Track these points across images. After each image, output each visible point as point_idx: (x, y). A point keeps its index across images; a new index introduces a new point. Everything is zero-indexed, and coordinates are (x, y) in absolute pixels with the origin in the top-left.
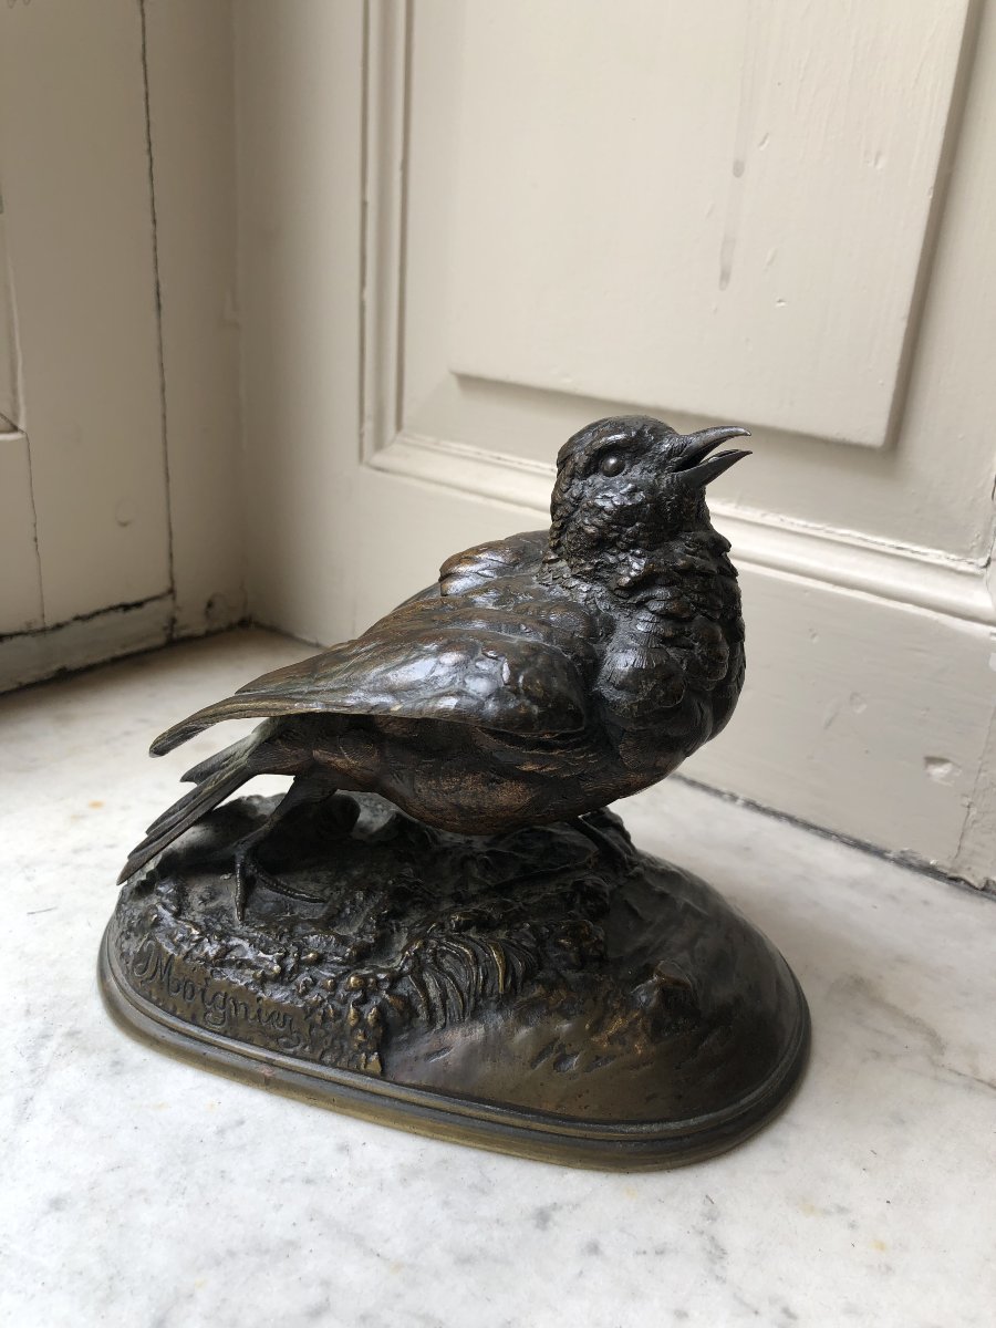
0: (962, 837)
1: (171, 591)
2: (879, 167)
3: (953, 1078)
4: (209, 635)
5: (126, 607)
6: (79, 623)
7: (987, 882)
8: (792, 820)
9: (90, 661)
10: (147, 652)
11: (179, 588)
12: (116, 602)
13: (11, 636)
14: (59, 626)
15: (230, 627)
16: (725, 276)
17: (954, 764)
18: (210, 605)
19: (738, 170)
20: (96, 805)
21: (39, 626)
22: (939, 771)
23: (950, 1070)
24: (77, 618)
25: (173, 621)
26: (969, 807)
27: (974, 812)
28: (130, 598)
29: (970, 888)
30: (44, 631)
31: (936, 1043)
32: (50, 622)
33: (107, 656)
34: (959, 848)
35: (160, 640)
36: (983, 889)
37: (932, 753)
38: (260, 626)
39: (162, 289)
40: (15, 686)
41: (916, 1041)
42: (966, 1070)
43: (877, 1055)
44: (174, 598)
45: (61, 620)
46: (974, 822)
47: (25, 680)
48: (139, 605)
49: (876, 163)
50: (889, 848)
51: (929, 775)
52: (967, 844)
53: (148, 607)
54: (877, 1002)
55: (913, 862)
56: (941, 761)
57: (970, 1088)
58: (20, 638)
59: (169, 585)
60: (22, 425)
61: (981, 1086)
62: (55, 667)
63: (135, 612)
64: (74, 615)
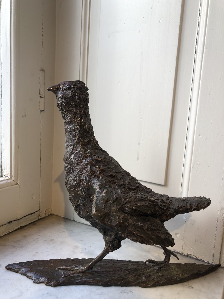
0: (183, 246)
1: (39, 210)
2: (160, 145)
3: (185, 286)
4: (45, 217)
5: (32, 213)
6: (24, 218)
7: (187, 254)
9: (25, 224)
10: (35, 221)
11: (41, 209)
12: (30, 213)
13: (13, 221)
14: (21, 218)
15: (49, 215)
16: (138, 159)
17: (180, 234)
18: (45, 212)
19: (139, 144)
20: (37, 253)
21: (17, 219)
22: (178, 235)
24: (24, 216)
25: (39, 215)
27: (184, 242)
28: (33, 212)
29: (185, 256)
33: (28, 223)
34: (182, 248)
35: (37, 219)
36: (187, 255)
37: (176, 233)
38: (54, 215)
39: (41, 158)
40: (13, 230)
45: (22, 217)
46: (184, 244)
47: (15, 229)
48: (34, 213)
49: (159, 145)
51: (176, 236)
52: (184, 248)
53: (35, 213)
56: (178, 234)
57: (188, 288)
58: (14, 221)
59: (39, 209)
60: (18, 183)
61: (190, 287)
62: (20, 226)
63: (33, 214)
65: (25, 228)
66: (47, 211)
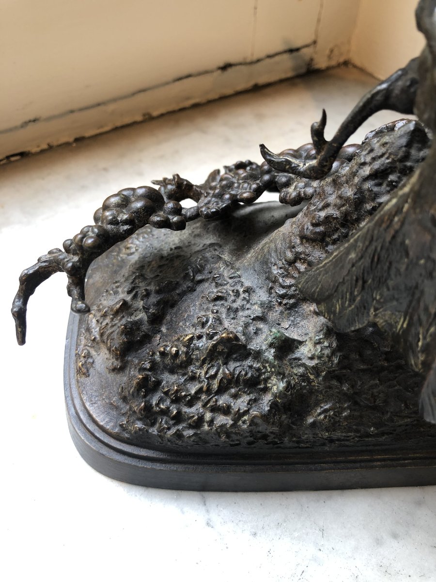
1: (315, 42)
4: (327, 69)
5: (292, 51)
6: (268, 59)
9: (268, 81)
10: (297, 76)
11: (319, 40)
13: (236, 65)
14: (258, 61)
15: (339, 65)
18: (332, 51)
21: (248, 60)
25: (311, 60)
28: (295, 46)
30: (252, 63)
32: (255, 58)
33: (278, 78)
35: (304, 70)
38: (355, 66)
40: (234, 92)
44: (315, 47)
45: (260, 57)
48: (298, 49)
53: (302, 51)
58: (239, 66)
59: (315, 38)
62: (253, 83)
63: (295, 54)
64: (267, 54)
65: (268, 90)
66: (336, 52)
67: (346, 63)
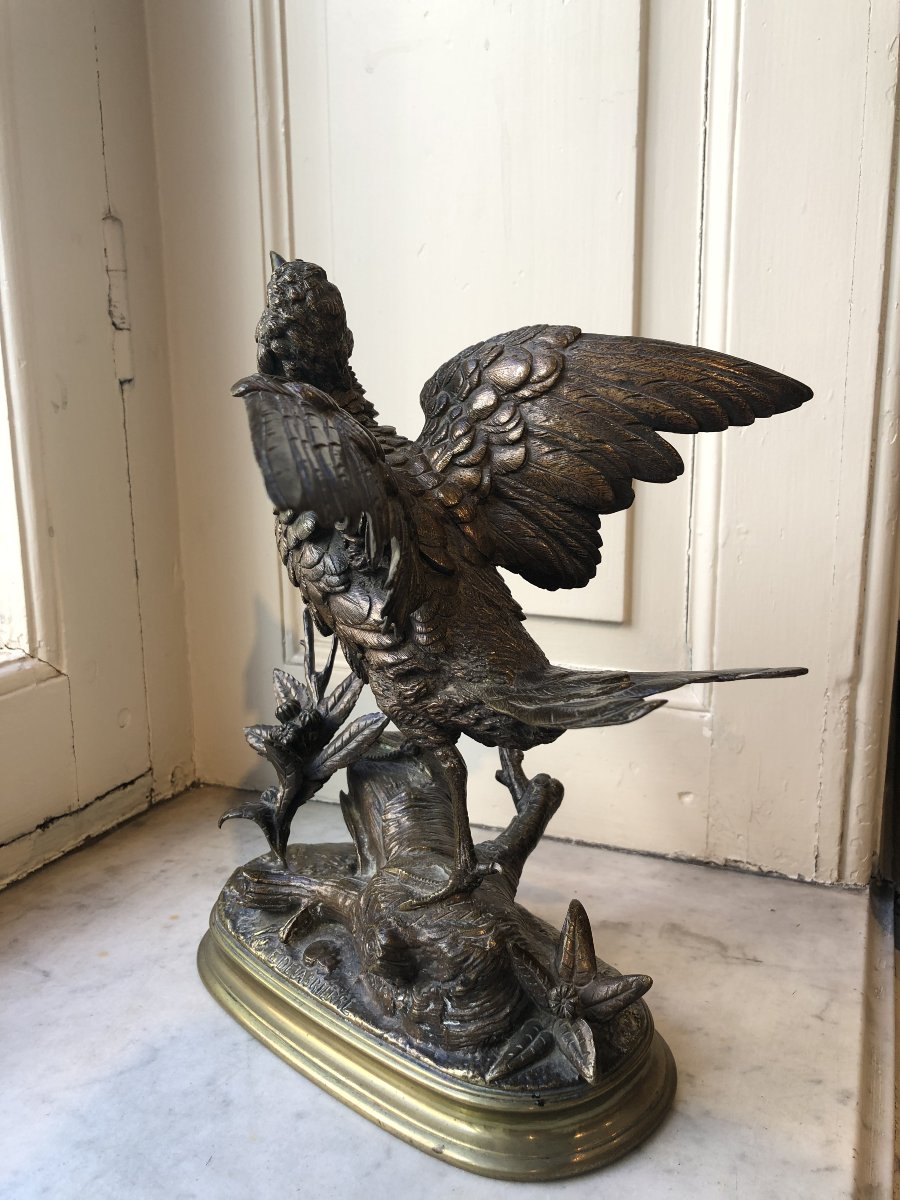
0: (707, 836)
1: (150, 769)
3: (734, 961)
4: (174, 797)
5: (125, 785)
6: (98, 803)
8: (607, 848)
10: (140, 815)
11: (154, 767)
12: (118, 784)
13: (58, 818)
14: (87, 806)
15: (187, 789)
17: (694, 794)
18: (173, 775)
21: (73, 809)
22: (688, 799)
23: (734, 958)
24: (99, 798)
25: (152, 790)
26: (708, 818)
27: (710, 819)
28: (127, 781)
29: (717, 867)
30: (77, 812)
31: (723, 947)
32: (82, 806)
33: (114, 823)
34: (707, 843)
35: (145, 806)
36: (725, 865)
37: (682, 790)
38: (208, 785)
39: (139, 567)
40: (61, 854)
41: (712, 948)
42: (740, 956)
43: (695, 958)
44: (152, 774)
45: (88, 802)
46: (713, 825)
47: (67, 848)
48: (132, 782)
50: (667, 852)
51: (682, 803)
52: (712, 840)
53: (137, 781)
54: (687, 933)
55: (683, 858)
56: (687, 793)
58: (63, 819)
59: (149, 765)
60: (64, 671)
62: (84, 837)
63: (129, 788)
64: (96, 796)
65: (107, 840)
66: (178, 772)
67: (195, 785)
